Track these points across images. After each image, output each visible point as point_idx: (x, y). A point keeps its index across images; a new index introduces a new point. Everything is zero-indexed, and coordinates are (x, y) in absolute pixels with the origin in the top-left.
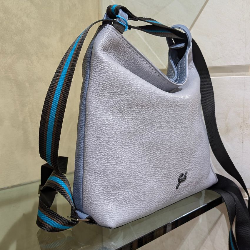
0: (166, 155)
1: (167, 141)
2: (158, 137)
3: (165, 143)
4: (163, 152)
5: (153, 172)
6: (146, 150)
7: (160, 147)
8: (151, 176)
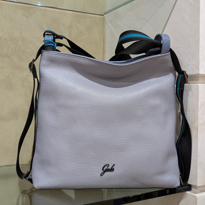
0: (86, 146)
1: (87, 135)
2: (79, 131)
3: (85, 137)
4: (83, 144)
5: (74, 157)
6: (70, 141)
7: (81, 140)
8: (73, 161)
